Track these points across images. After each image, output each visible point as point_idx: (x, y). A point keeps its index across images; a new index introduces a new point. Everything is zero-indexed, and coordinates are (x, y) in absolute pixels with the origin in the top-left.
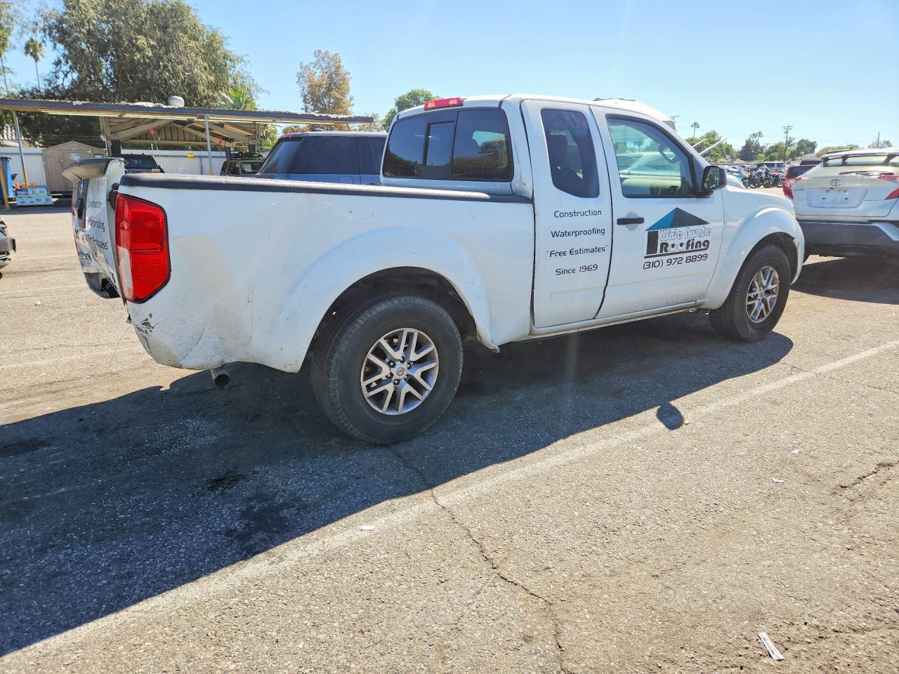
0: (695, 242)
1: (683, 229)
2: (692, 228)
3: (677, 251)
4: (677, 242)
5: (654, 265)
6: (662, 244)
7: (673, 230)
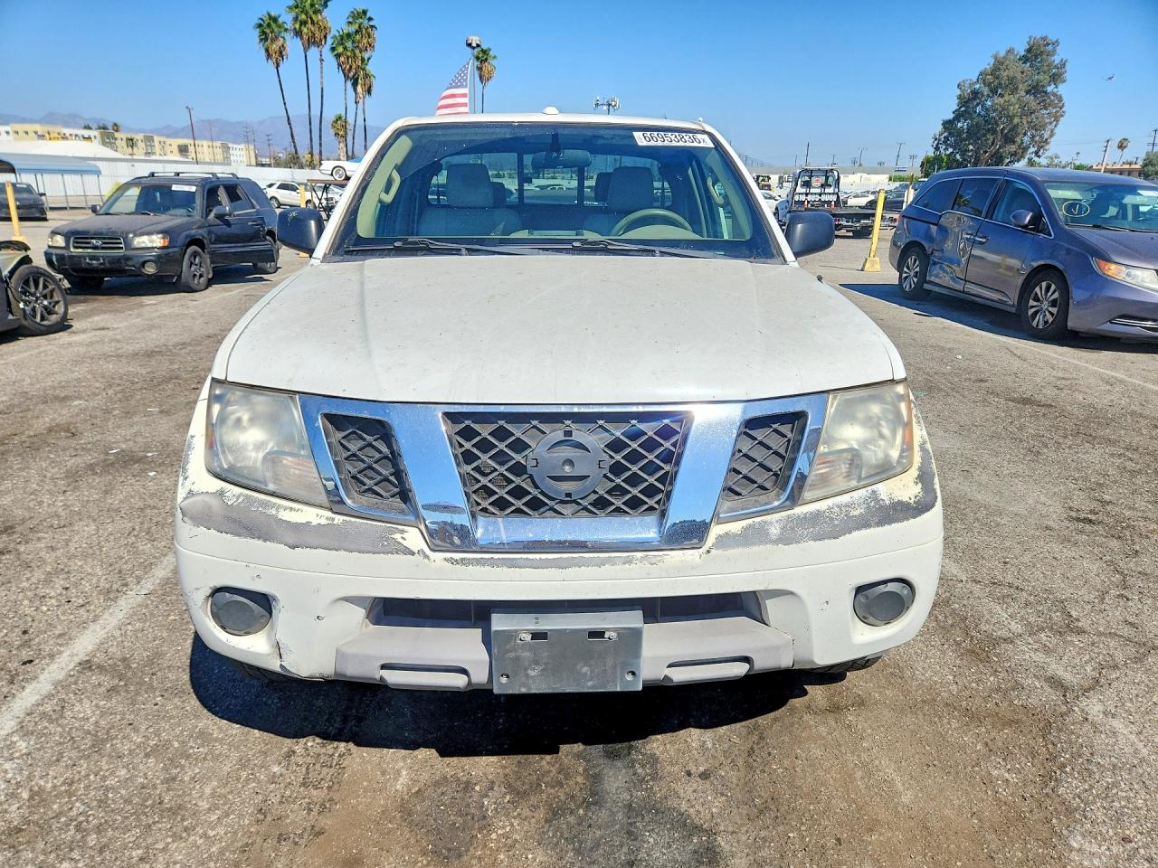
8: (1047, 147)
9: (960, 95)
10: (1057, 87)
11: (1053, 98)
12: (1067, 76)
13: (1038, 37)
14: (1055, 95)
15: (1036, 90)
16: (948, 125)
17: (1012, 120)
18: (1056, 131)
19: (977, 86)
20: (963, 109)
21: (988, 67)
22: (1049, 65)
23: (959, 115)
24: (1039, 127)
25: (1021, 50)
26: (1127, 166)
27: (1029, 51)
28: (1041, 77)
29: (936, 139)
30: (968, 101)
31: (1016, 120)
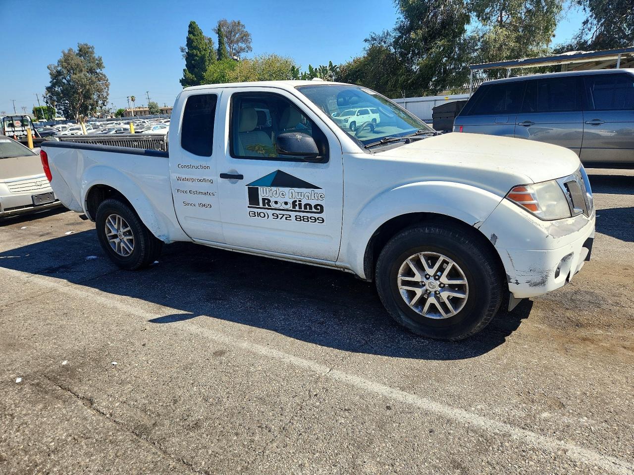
0: (303, 203)
1: (286, 190)
2: (297, 190)
3: (281, 208)
4: (281, 200)
5: (259, 214)
6: (264, 200)
7: (274, 189)
8: (107, 101)
9: (50, 73)
10: (101, 70)
11: (101, 76)
12: (104, 64)
13: (82, 44)
14: (101, 74)
15: (91, 71)
16: (49, 89)
17: (85, 87)
18: (109, 92)
19: (59, 68)
20: (55, 81)
21: (61, 58)
22: (93, 59)
23: (54, 85)
24: (99, 91)
25: (76, 50)
26: (138, 109)
27: (80, 50)
28: (92, 65)
29: (45, 97)
30: (56, 77)
31: (87, 87)
